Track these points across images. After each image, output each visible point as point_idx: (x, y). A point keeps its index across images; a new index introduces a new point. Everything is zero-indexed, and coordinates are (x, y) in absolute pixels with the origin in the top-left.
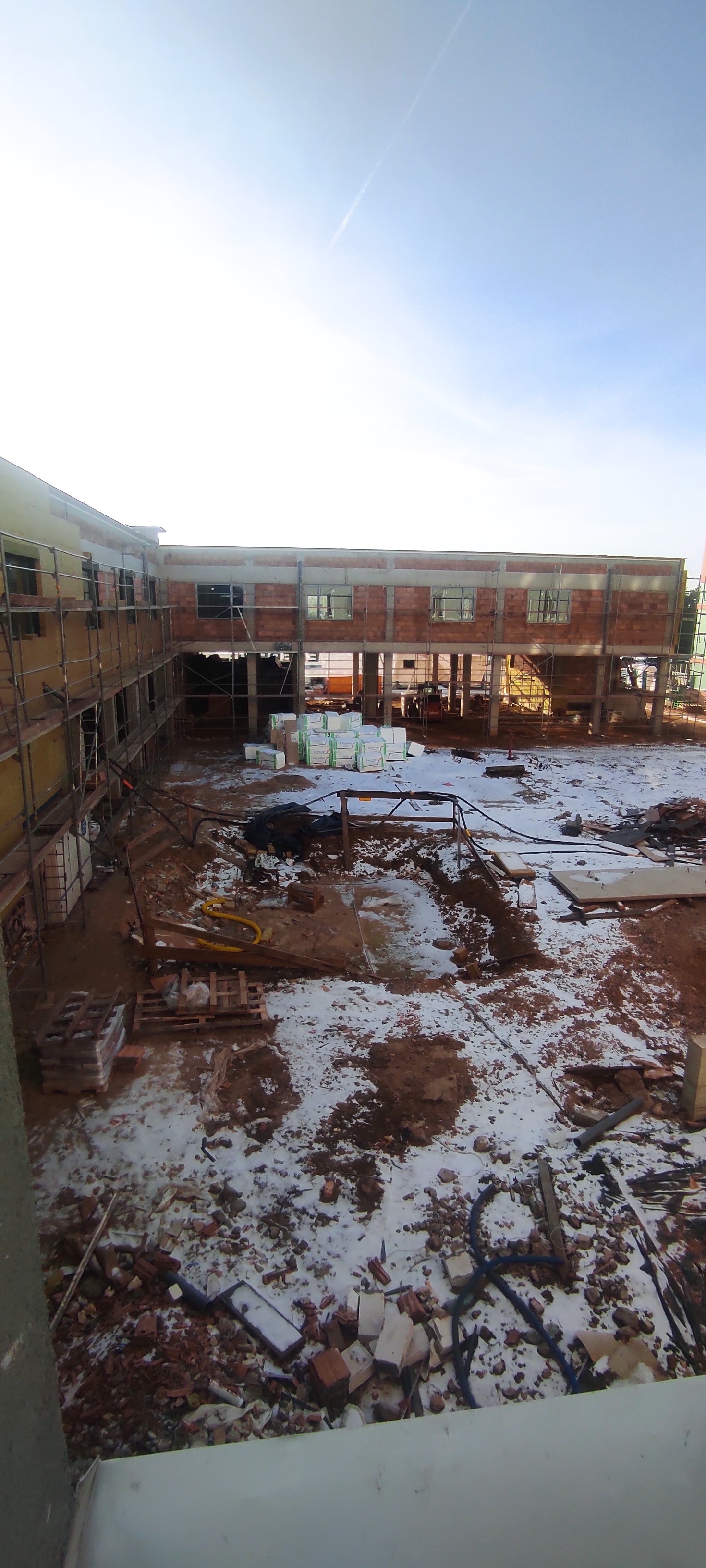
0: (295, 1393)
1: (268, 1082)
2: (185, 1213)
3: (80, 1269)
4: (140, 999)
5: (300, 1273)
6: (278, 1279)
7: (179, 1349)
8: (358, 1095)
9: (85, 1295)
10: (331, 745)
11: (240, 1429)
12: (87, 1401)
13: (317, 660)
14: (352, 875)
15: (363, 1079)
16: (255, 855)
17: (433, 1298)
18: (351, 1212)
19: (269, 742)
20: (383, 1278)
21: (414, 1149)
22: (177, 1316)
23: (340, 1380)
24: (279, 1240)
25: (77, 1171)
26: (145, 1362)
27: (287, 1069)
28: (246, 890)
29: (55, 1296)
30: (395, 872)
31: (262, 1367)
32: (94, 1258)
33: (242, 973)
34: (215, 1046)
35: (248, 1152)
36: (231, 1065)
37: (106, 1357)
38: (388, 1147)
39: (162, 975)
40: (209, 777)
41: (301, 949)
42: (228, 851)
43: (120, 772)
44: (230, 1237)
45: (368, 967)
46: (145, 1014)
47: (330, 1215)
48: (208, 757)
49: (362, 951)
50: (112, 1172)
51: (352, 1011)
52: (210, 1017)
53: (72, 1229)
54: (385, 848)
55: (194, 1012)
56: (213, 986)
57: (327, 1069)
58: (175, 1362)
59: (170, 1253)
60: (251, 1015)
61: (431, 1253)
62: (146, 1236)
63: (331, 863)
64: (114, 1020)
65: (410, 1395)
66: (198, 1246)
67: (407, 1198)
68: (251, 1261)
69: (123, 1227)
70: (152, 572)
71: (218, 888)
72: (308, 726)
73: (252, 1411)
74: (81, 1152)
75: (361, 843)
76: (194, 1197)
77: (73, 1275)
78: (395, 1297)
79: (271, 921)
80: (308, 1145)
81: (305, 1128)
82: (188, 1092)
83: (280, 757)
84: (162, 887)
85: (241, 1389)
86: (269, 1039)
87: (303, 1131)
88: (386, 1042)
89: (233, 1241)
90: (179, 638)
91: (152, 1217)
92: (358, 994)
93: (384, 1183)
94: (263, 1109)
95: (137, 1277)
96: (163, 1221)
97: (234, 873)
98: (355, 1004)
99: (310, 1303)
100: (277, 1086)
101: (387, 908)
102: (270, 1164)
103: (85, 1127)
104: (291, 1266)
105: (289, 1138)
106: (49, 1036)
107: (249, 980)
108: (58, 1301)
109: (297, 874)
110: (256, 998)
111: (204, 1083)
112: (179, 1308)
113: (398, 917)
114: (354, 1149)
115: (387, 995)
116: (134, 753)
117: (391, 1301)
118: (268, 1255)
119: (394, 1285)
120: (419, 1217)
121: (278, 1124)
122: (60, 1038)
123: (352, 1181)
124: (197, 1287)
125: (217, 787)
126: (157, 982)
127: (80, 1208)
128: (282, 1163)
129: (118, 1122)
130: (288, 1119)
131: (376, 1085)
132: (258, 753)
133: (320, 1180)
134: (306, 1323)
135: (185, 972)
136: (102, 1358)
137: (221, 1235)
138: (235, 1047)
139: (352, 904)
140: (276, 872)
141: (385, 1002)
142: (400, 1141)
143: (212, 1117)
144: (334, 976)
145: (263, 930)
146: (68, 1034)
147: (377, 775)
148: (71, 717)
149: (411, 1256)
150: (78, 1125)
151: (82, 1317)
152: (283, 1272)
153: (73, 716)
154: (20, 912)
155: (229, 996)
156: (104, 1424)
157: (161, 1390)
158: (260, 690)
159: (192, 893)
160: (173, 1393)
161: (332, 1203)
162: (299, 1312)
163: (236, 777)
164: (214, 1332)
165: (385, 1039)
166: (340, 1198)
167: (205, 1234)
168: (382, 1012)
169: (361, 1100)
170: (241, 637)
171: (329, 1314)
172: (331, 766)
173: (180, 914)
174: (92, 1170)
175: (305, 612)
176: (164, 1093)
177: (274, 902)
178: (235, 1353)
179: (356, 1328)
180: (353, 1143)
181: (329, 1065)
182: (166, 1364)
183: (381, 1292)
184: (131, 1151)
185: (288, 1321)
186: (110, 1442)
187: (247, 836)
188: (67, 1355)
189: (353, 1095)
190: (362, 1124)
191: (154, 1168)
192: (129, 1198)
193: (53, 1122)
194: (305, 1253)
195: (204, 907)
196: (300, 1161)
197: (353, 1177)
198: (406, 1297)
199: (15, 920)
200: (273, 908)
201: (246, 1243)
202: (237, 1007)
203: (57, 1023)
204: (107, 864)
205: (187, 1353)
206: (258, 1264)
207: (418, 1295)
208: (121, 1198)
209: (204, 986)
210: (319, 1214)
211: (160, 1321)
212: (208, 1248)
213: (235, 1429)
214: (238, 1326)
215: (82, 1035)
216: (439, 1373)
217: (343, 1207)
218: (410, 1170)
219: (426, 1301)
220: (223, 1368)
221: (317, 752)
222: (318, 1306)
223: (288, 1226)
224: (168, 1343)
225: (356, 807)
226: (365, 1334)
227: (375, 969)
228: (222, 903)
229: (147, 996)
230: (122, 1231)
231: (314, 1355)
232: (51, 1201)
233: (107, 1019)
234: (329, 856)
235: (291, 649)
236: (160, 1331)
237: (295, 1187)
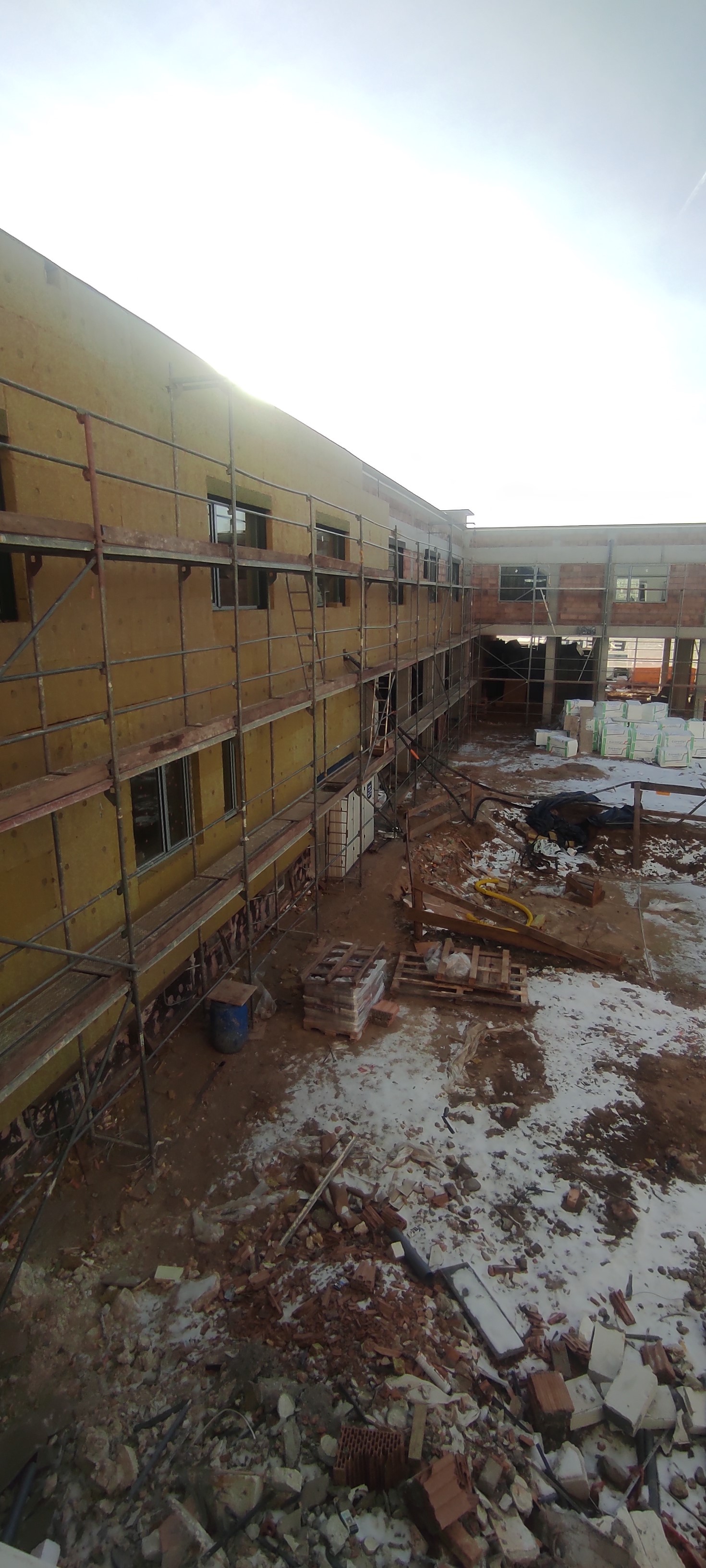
0: (508, 1404)
1: (520, 1068)
2: (418, 1176)
3: (314, 1198)
4: (402, 959)
5: (529, 1277)
6: (505, 1274)
7: (393, 1308)
8: (619, 1105)
9: (315, 1223)
10: (630, 735)
11: (443, 1416)
12: (302, 1324)
13: (623, 649)
14: (640, 874)
15: (627, 1089)
16: (536, 840)
17: (687, 1362)
18: (596, 1231)
19: (562, 729)
20: (626, 1317)
21: (680, 1183)
22: (397, 1275)
23: (560, 1411)
24: (511, 1235)
25: (323, 1107)
26: (359, 1308)
27: (542, 1059)
28: (522, 873)
29: (289, 1214)
30: (691, 878)
31: (476, 1362)
32: (328, 1191)
33: (506, 952)
34: (470, 1020)
35: (490, 1133)
36: (483, 1042)
37: (325, 1289)
38: (648, 1171)
39: (426, 941)
40: (497, 759)
41: (573, 941)
42: (507, 833)
43: (409, 742)
44: (459, 1214)
45: (647, 973)
46: (404, 975)
47: (572, 1227)
48: (498, 741)
49: (642, 954)
50: (354, 1117)
51: (621, 1014)
52: (468, 990)
53: (312, 1158)
54: (682, 850)
55: (452, 981)
56: (476, 958)
57: (587, 1069)
58: (387, 1319)
59: (397, 1210)
60: (511, 996)
61: (690, 1309)
62: (377, 1186)
63: (618, 858)
64: (373, 973)
65: (645, 1465)
66: (426, 1212)
67: (666, 1236)
68: (479, 1246)
69: (357, 1172)
70: (457, 553)
71: (494, 868)
72: (606, 713)
73: (458, 1403)
74: (329, 1090)
75: (654, 840)
76: (428, 1163)
77: (307, 1201)
78: (639, 1343)
79: (545, 909)
80: (555, 1143)
81: (554, 1125)
82: (436, 1058)
83: (573, 745)
84: (437, 858)
85: (450, 1375)
86: (527, 1024)
87: (552, 1128)
88: (659, 1055)
89: (461, 1219)
90: (478, 621)
91: (385, 1170)
92: (632, 997)
93: (639, 1211)
94: (511, 1094)
95: (363, 1223)
96: (395, 1178)
97: (512, 855)
98: (627, 1006)
99: (537, 1313)
100: (529, 1074)
101: (677, 914)
102: (511, 1152)
103: (336, 1068)
104: (521, 1267)
105: (535, 1130)
106: (314, 975)
107: (513, 959)
108: (291, 1220)
109: (578, 865)
110: (518, 979)
111: (453, 1054)
112: (400, 1268)
113: (690, 926)
114: (607, 1162)
115: (668, 1006)
116: (424, 726)
117: (633, 1345)
118: (498, 1246)
119: (638, 1329)
120: (678, 1263)
121: (525, 1114)
122: (323, 979)
123: (601, 1197)
124: (422, 1255)
125: (504, 770)
126: (421, 946)
127: (321, 1141)
128: (524, 1154)
129: (365, 1071)
130: (536, 1110)
131: (642, 1100)
132: (549, 738)
133: (564, 1185)
134: (530, 1333)
135: (449, 941)
136: (321, 1288)
137: (450, 1208)
138: (490, 1025)
139: (637, 904)
140: (555, 860)
141: (663, 1012)
142: (664, 1170)
143: (457, 1089)
144: (606, 972)
145: (535, 916)
146: (329, 977)
147: (679, 771)
148: (364, 681)
149: (664, 1304)
150: (330, 1064)
151: (310, 1244)
152: (512, 1269)
153: (366, 681)
154: (305, 861)
155: (490, 973)
156: (313, 1353)
157: (369, 1341)
158: (557, 676)
159: (467, 870)
160: (381, 1349)
161: (576, 1214)
162: (523, 1318)
163: (525, 762)
164: (431, 1304)
165: (659, 1052)
166: (585, 1211)
167: (435, 1203)
168: (659, 1022)
169: (622, 1112)
170: (542, 620)
171: (557, 1333)
172: (628, 758)
173: (453, 887)
174: (336, 1110)
175: (613, 594)
176: (413, 1054)
177: (550, 890)
178: (449, 1334)
179: (587, 1360)
180: (607, 1156)
181: (590, 1065)
182: (378, 1318)
183: (621, 1331)
184: (374, 1101)
185: (510, 1323)
186: (316, 1372)
187: (529, 820)
188: (292, 1274)
189: (613, 1104)
190: (620, 1138)
191: (393, 1124)
192: (366, 1145)
193: (309, 1056)
194: (538, 1257)
195: (478, 885)
196: (544, 1158)
197: (602, 1193)
198: (653, 1349)
199: (300, 868)
200: (548, 896)
201: (476, 1226)
202: (497, 985)
203: (321, 965)
204: (389, 830)
205: (401, 1316)
206: (486, 1252)
207: (668, 1352)
208: (359, 1143)
209: (466, 958)
210: (559, 1221)
211: (378, 1273)
212: (436, 1218)
213: (438, 1413)
214: (456, 1308)
215: (342, 980)
216: (686, 1454)
217: (586, 1222)
218: (674, 1207)
219: (678, 1362)
220: (435, 1345)
221: (613, 743)
222: (545, 1319)
223: (523, 1223)
224: (383, 1298)
225: (651, 801)
226: (598, 1372)
227: (656, 977)
228: (496, 884)
229: (409, 958)
230: (356, 1174)
231: (534, 1371)
232: (297, 1127)
233: (367, 970)
234: (616, 850)
235: (594, 633)
236: (377, 1283)
237: (535, 1184)
